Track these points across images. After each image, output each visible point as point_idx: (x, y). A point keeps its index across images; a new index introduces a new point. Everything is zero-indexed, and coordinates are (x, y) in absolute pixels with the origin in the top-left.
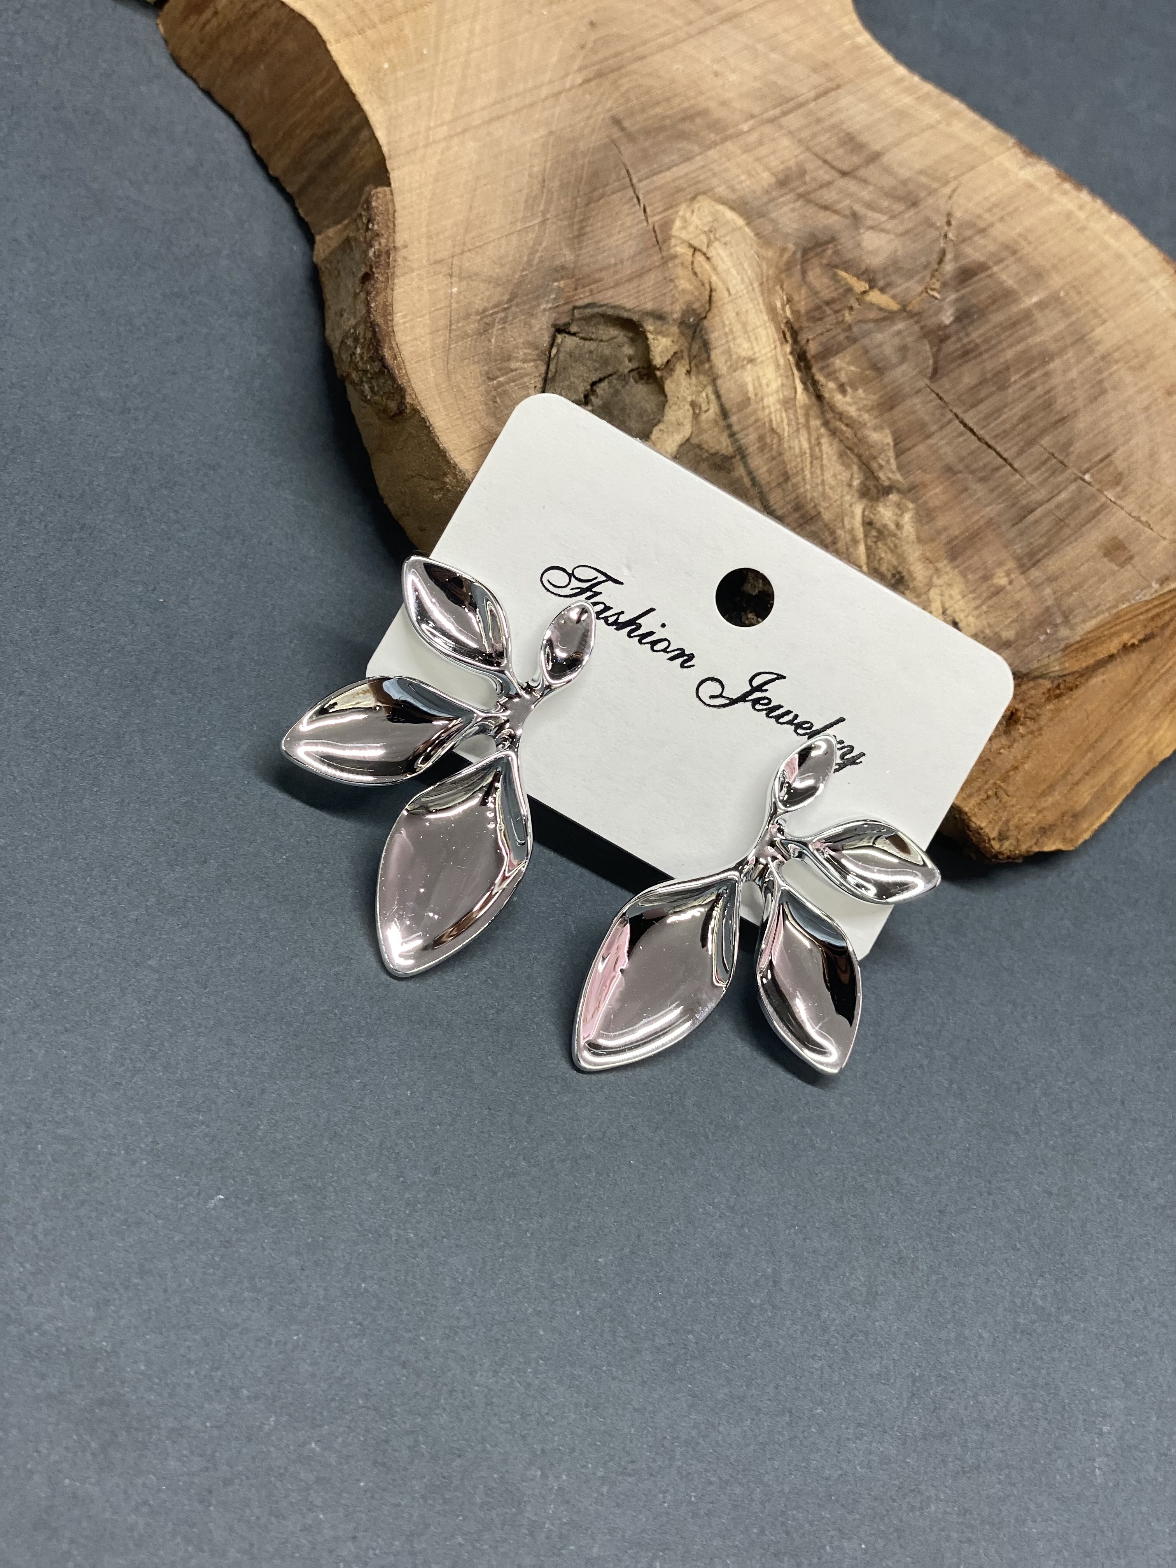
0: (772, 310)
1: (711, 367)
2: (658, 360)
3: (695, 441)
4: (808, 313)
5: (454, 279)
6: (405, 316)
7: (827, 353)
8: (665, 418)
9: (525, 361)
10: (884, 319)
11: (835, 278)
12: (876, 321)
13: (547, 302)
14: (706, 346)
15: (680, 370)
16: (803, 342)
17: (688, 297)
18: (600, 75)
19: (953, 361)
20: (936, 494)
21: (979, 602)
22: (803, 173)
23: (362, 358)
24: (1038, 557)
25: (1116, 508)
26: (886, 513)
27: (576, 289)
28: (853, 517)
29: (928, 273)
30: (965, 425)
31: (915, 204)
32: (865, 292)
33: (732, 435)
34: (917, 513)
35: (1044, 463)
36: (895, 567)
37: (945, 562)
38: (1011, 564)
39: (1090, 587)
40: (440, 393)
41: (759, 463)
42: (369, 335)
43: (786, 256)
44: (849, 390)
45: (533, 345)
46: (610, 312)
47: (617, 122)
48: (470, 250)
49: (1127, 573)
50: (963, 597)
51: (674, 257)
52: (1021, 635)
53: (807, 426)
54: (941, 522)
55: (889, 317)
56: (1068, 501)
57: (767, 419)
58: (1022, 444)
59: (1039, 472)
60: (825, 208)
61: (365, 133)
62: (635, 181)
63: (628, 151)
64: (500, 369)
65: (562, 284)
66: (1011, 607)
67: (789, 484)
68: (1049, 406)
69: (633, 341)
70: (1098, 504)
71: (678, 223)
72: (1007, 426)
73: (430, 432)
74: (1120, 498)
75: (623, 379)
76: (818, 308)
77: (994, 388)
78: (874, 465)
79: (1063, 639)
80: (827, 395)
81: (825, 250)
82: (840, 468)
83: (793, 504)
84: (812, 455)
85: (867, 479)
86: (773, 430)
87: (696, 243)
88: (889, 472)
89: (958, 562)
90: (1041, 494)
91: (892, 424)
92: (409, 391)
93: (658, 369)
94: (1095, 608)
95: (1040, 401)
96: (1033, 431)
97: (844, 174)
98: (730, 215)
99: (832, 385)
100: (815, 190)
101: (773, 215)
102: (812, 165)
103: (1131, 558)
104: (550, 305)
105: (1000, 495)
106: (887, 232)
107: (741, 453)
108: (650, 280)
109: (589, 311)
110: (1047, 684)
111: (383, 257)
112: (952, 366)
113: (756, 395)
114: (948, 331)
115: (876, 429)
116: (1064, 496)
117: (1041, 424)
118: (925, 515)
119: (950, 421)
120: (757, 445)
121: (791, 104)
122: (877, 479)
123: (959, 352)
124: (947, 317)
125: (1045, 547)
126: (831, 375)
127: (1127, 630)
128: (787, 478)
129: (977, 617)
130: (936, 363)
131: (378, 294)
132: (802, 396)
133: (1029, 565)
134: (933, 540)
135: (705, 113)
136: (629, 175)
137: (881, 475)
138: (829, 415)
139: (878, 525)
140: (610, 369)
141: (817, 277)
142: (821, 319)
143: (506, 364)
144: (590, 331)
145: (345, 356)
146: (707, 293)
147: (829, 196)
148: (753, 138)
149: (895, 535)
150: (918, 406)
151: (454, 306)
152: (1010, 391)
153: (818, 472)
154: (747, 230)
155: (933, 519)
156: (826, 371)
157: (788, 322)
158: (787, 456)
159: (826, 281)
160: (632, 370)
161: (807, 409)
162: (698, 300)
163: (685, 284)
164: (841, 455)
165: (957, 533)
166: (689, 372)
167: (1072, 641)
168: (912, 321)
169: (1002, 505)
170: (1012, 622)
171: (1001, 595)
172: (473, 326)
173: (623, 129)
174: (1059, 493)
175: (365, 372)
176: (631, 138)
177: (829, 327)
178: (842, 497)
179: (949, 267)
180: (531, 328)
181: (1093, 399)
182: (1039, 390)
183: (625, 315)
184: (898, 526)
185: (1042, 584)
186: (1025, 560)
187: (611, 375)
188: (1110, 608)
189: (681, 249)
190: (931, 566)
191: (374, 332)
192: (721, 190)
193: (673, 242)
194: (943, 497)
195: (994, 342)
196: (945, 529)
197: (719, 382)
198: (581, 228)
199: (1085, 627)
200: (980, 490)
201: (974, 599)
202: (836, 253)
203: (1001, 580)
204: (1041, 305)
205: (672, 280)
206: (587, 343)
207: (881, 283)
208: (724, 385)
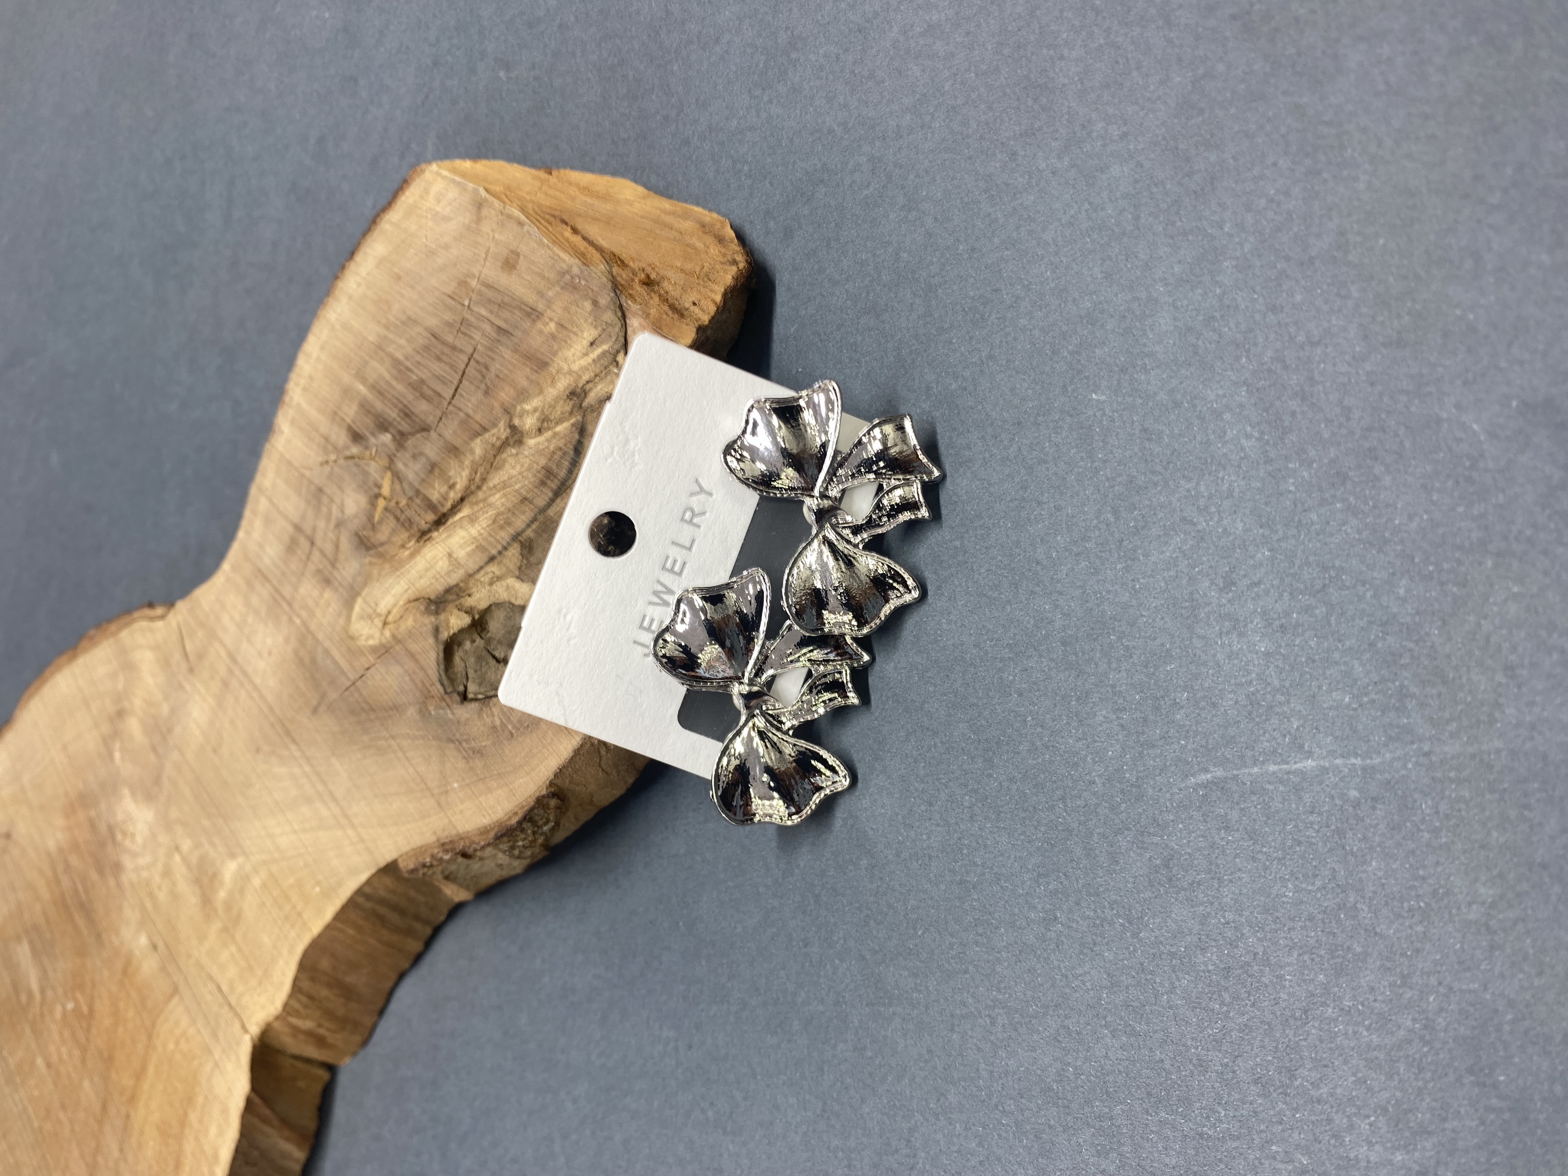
0: (412, 556)
1: (462, 581)
2: (466, 620)
3: (517, 573)
4: (408, 530)
5: (449, 788)
6: (484, 816)
7: (431, 506)
8: (507, 599)
9: (493, 715)
10: (399, 478)
11: (380, 522)
12: (401, 482)
13: (446, 714)
14: (448, 591)
15: (469, 602)
16: (428, 526)
17: (418, 615)
18: (288, 733)
19: (414, 422)
20: (505, 394)
21: (572, 335)
22: (319, 571)
23: (525, 839)
24: (529, 310)
25: (482, 276)
26: (529, 422)
27: (433, 697)
28: (539, 444)
29: (362, 463)
30: (454, 396)
31: (320, 490)
32: (385, 499)
33: (505, 548)
34: (523, 401)
35: (465, 334)
36: (565, 401)
37: (551, 369)
38: (539, 325)
39: (539, 267)
40: (533, 770)
41: (520, 522)
42: (505, 839)
43: (374, 560)
44: (451, 482)
45: (480, 713)
46: (442, 667)
47: (315, 710)
48: (426, 784)
49: (523, 249)
50: (571, 346)
51: (394, 636)
52: (586, 297)
53: (485, 500)
54: (524, 383)
55: (397, 476)
56: (486, 308)
57: (488, 529)
58: (456, 353)
59: (473, 335)
60: (337, 547)
61: (367, 890)
62: (349, 683)
63: (333, 695)
64: (503, 731)
65: (431, 708)
66: (569, 312)
67: (528, 496)
68: (426, 347)
69: (460, 644)
70: (483, 288)
71: (371, 642)
72: (447, 368)
73: (564, 767)
74: (474, 276)
75: (488, 642)
76: (403, 525)
77: (425, 387)
78: (498, 443)
79: (581, 269)
80: (459, 495)
81: (365, 536)
82: (507, 466)
83: (542, 488)
84: (504, 488)
85: (509, 445)
86: (494, 521)
87: (380, 624)
88: (501, 431)
89: (547, 360)
90: (487, 327)
91: (466, 443)
92: (537, 794)
93: (473, 618)
94: (553, 258)
95: (425, 355)
96: (446, 350)
97: (312, 543)
98: (357, 609)
99: (452, 495)
100: (328, 559)
101: (350, 580)
102: (311, 567)
103: (512, 252)
104: (449, 712)
105: (495, 352)
106: (342, 501)
107: (515, 538)
108: (414, 647)
109: (446, 682)
110: (615, 270)
111: (446, 847)
112: (417, 420)
113: (473, 543)
114: (396, 434)
115: (472, 452)
116: (483, 312)
117: (440, 346)
118: (523, 395)
119: (455, 406)
120: (508, 528)
121: (278, 597)
122: (507, 438)
123: (407, 420)
124: (387, 438)
125: (521, 309)
126: (445, 498)
127: (562, 235)
128: (524, 500)
129: (582, 331)
130: (418, 432)
131: (474, 842)
132: (465, 512)
133: (536, 313)
134: (538, 384)
135: (296, 652)
136: (347, 689)
137: (503, 437)
138: (473, 488)
139: (539, 425)
140: (485, 653)
141: (383, 534)
142: (410, 520)
143: (499, 728)
144: (460, 677)
145: (528, 853)
146: (412, 604)
147: (329, 548)
148: (304, 614)
149: (543, 411)
150: (450, 431)
151: (467, 781)
152: (424, 377)
153: (513, 480)
154: (364, 594)
155: (523, 389)
156: (444, 502)
157: (418, 541)
158: (509, 505)
159: (384, 527)
160: (481, 638)
161: (473, 504)
162: (418, 608)
163: (410, 622)
164: (498, 468)
165: (528, 370)
166: (469, 595)
167: (579, 263)
168: (395, 460)
169: (501, 348)
170: (578, 307)
171: (563, 322)
172: (478, 763)
173: (319, 704)
174: (483, 316)
175: (534, 833)
176: (323, 696)
177: (414, 512)
178: (526, 457)
179: (355, 450)
180: (468, 719)
181: (415, 322)
182: (418, 358)
183: (442, 655)
184: (535, 410)
185: (547, 300)
186: (534, 317)
187: (489, 651)
188: (549, 249)
189: (387, 633)
190: (556, 378)
191: (502, 836)
192: (342, 622)
193: (384, 641)
194: (507, 388)
195: (395, 401)
196: (528, 378)
197: (471, 572)
198: (391, 709)
199: (568, 260)
200: (495, 367)
201: (570, 339)
202: (364, 528)
203: (552, 325)
204: (364, 381)
205: (410, 632)
206: (470, 676)
207: (376, 490)
208: (472, 566)
